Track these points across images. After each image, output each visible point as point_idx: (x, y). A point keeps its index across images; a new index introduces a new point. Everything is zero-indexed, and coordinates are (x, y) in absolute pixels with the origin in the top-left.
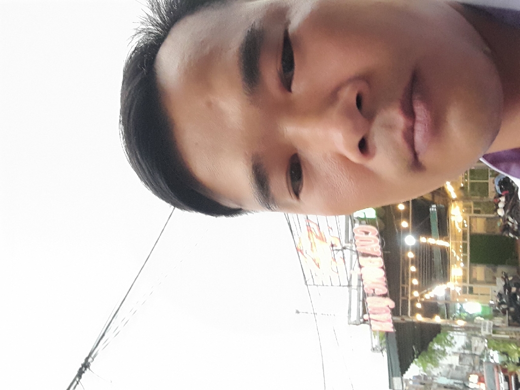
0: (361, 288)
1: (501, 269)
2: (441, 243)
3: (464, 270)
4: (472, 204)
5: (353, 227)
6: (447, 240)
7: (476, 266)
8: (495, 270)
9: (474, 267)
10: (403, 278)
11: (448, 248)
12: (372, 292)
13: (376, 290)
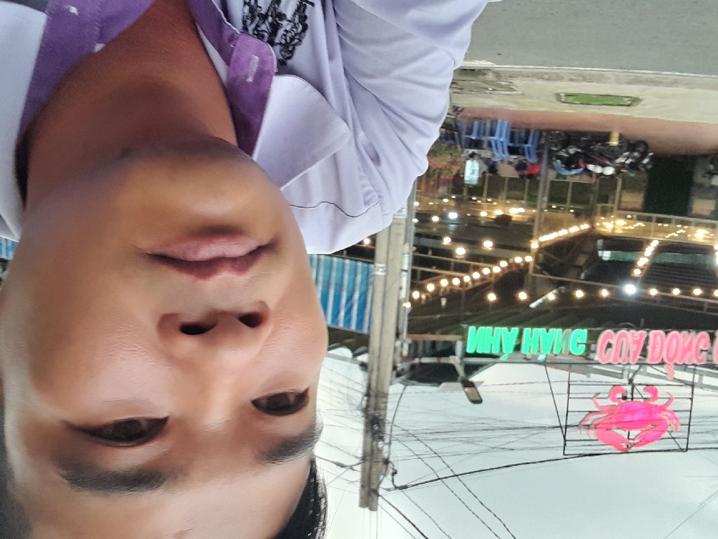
0: (698, 368)
1: (699, 178)
2: (649, 250)
3: (698, 225)
4: (599, 205)
5: (598, 364)
6: (649, 242)
7: (691, 209)
8: (701, 186)
9: (693, 212)
10: (690, 307)
11: (661, 242)
12: (704, 353)
13: (701, 347)
